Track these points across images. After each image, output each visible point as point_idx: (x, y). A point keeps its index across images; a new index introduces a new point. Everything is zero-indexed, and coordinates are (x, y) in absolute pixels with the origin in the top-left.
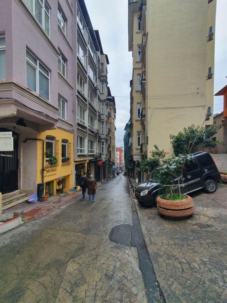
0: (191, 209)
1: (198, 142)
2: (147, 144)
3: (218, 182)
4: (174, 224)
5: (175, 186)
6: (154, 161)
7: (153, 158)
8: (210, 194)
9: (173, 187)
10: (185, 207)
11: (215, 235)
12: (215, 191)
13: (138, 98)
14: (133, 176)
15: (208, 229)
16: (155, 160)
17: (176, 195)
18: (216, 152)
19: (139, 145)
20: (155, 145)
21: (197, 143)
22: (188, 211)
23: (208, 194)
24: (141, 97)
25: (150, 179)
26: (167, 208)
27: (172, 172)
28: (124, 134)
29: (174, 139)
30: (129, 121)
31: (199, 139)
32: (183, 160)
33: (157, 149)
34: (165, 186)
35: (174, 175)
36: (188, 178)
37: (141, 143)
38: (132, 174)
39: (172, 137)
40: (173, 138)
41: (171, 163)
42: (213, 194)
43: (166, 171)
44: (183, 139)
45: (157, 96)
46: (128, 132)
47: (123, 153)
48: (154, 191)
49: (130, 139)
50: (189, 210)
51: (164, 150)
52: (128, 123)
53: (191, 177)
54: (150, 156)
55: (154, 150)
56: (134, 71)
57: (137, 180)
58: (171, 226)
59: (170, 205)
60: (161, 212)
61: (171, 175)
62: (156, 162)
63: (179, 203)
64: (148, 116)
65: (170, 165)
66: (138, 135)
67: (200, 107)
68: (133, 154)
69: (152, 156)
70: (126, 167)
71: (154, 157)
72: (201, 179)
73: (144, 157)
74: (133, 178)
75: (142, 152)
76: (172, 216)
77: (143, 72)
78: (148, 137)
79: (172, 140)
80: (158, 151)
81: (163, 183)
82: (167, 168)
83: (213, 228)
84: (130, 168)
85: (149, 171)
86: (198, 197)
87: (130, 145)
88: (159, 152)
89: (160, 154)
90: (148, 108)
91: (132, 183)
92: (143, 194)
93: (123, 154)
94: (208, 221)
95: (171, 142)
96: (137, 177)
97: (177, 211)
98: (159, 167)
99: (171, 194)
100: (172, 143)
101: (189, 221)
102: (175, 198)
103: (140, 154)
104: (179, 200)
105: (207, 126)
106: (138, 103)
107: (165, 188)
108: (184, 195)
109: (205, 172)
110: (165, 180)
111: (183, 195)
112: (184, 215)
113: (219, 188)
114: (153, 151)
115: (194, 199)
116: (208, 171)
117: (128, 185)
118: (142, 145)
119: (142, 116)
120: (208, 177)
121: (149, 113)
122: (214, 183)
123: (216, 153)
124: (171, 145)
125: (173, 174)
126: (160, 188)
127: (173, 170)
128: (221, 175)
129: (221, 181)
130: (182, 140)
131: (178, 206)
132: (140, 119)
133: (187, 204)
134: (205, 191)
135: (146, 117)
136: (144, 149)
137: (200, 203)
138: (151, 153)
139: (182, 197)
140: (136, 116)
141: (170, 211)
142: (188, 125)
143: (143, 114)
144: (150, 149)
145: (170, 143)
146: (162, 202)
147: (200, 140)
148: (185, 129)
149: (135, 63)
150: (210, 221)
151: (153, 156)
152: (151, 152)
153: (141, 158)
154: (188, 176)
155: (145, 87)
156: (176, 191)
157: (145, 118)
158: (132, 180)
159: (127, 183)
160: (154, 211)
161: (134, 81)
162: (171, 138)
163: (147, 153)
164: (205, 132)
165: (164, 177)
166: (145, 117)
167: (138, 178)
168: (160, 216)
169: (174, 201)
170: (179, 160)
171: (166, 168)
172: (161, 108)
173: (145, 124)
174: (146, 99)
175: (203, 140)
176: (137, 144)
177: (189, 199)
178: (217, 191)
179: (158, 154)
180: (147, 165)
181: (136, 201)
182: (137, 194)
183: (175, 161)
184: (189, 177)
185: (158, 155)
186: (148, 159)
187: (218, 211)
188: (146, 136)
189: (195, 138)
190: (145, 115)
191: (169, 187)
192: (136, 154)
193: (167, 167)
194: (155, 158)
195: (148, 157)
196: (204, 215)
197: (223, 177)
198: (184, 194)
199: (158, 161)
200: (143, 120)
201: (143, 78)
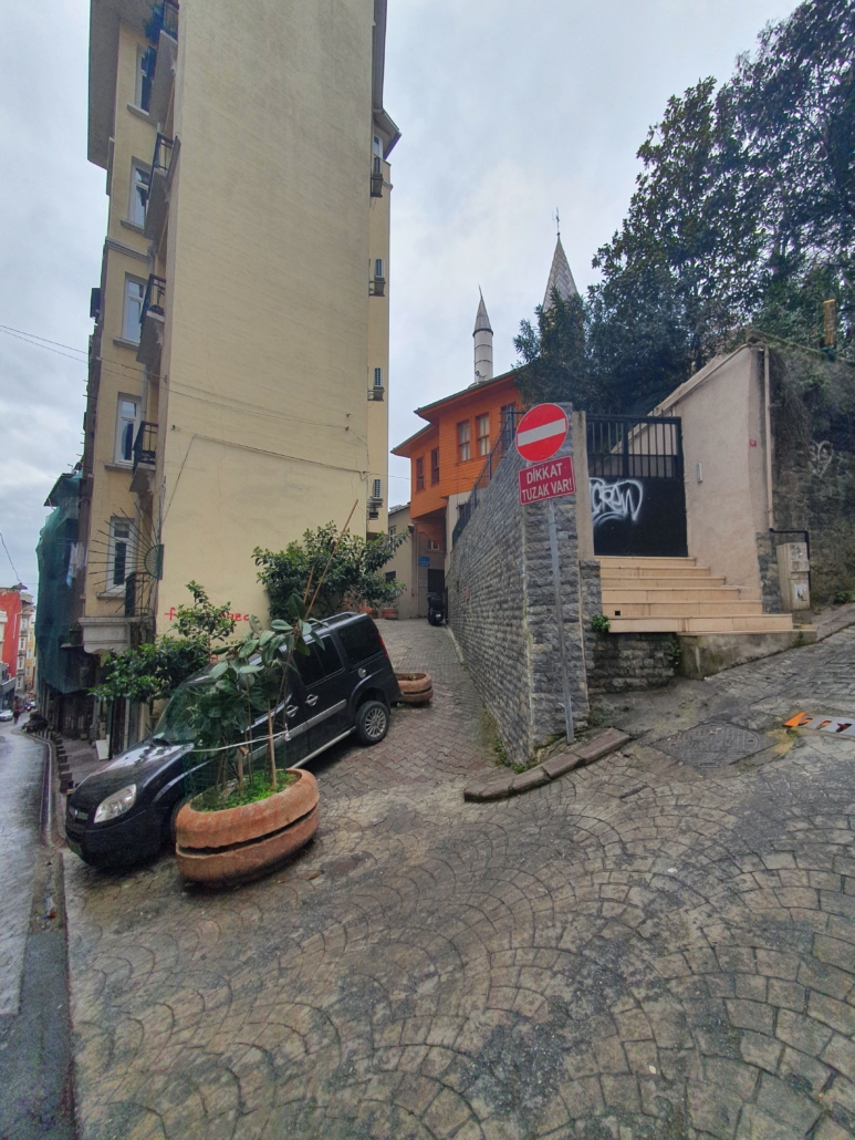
0: (310, 817)
1: (343, 580)
2: (159, 576)
3: (394, 705)
4: (243, 902)
5: (256, 745)
6: (182, 652)
7: (183, 636)
8: (372, 748)
9: (244, 750)
10: (287, 819)
11: (370, 886)
12: (384, 735)
13: (125, 374)
14: (87, 729)
15: (352, 874)
16: (189, 644)
17: (258, 778)
18: (394, 616)
19: (118, 580)
20: (193, 582)
21: (342, 586)
22: (298, 831)
23: (366, 750)
24: (142, 377)
25: (158, 732)
26: (217, 845)
27: (245, 689)
28: (43, 524)
29: (268, 565)
30: (78, 466)
31: (349, 571)
32: (286, 641)
33: (201, 601)
34: (214, 750)
35: (255, 700)
36: (307, 705)
37: (128, 572)
38: (81, 720)
39: (260, 557)
40: (265, 562)
41: (242, 655)
42: (379, 745)
43: (223, 687)
44: (300, 568)
45: (209, 393)
46: (67, 515)
47: (34, 617)
48: (171, 783)
49: (76, 551)
50: (302, 824)
51: (229, 604)
52: (70, 472)
53: (317, 701)
54: (166, 629)
55: (189, 602)
56: (110, 252)
57: (103, 747)
58: (228, 919)
59: (230, 829)
60: (191, 871)
61: (242, 702)
62: (191, 653)
63: (267, 807)
64: (166, 460)
65: (242, 662)
66: (118, 534)
67: (352, 474)
68: (82, 620)
69: (177, 630)
70: (46, 686)
71: (186, 633)
72: (348, 702)
73: (140, 634)
74: (83, 736)
75: (130, 611)
76: (238, 871)
77: (152, 277)
78: (161, 547)
79: (262, 568)
80: (205, 607)
81: (208, 739)
82: (230, 675)
83: (369, 863)
84: (65, 690)
85: (158, 698)
86: (338, 766)
87: (73, 579)
88: (208, 614)
89: (213, 621)
90: (169, 427)
91: (67, 768)
92: (112, 812)
93: (29, 623)
94: (357, 844)
95: (259, 574)
96: (102, 733)
97: (257, 845)
98: (203, 675)
99: (238, 778)
100: (264, 578)
101: (302, 868)
102: (252, 792)
103: (122, 620)
104: (267, 796)
105: (371, 536)
106: (122, 396)
107: (214, 763)
108: (291, 772)
109: (361, 679)
110: (218, 726)
111: (287, 772)
112: (283, 851)
113: (396, 723)
114: (184, 609)
115: (325, 776)
116: (367, 675)
117: (44, 779)
118: (132, 581)
119: (142, 453)
120: (369, 693)
121: (173, 450)
122: (383, 710)
123: (396, 619)
124: (261, 587)
125: (251, 697)
126: (195, 764)
127: (252, 681)
128: (401, 683)
129: (400, 699)
130: (295, 573)
131: (263, 820)
132: (130, 463)
133: (296, 804)
134: (359, 741)
135: (159, 461)
136: (142, 601)
137: (343, 787)
138: (174, 618)
139: (280, 782)
140: (112, 449)
141: (231, 854)
142: (317, 523)
143: (146, 448)
144: (171, 600)
145: (257, 578)
146: (198, 822)
147: (351, 574)
148: (308, 534)
149: (118, 222)
150: (364, 842)
151: (180, 631)
152: (177, 612)
153: (129, 639)
154: (311, 698)
155: (160, 341)
156: (261, 764)
157: (152, 467)
158: (74, 749)
159: (38, 769)
160: (161, 877)
161: (108, 297)
162: (257, 560)
163: (154, 618)
164: (364, 551)
165: (214, 713)
166: (153, 463)
167: (108, 736)
168: (186, 890)
169: (250, 806)
170: (273, 641)
171: (222, 677)
172: (222, 443)
173: (152, 488)
174: (162, 392)
175: (359, 575)
176: (111, 575)
177: (306, 782)
178: (390, 734)
179: (206, 619)
180: (149, 669)
181: (69, 855)
182: (77, 821)
183: (258, 646)
184: (312, 700)
185: (207, 624)
186: (159, 641)
187: (386, 797)
188: (155, 542)
189: (336, 568)
190: (153, 454)
191: (232, 752)
192: (101, 620)
193: (230, 671)
194: (191, 636)
195: (158, 632)
196: (349, 826)
197: (404, 687)
198: (293, 768)
199: (201, 649)
200: (143, 471)
201: (154, 302)
